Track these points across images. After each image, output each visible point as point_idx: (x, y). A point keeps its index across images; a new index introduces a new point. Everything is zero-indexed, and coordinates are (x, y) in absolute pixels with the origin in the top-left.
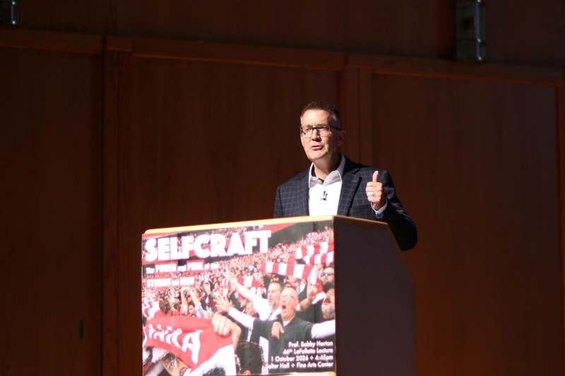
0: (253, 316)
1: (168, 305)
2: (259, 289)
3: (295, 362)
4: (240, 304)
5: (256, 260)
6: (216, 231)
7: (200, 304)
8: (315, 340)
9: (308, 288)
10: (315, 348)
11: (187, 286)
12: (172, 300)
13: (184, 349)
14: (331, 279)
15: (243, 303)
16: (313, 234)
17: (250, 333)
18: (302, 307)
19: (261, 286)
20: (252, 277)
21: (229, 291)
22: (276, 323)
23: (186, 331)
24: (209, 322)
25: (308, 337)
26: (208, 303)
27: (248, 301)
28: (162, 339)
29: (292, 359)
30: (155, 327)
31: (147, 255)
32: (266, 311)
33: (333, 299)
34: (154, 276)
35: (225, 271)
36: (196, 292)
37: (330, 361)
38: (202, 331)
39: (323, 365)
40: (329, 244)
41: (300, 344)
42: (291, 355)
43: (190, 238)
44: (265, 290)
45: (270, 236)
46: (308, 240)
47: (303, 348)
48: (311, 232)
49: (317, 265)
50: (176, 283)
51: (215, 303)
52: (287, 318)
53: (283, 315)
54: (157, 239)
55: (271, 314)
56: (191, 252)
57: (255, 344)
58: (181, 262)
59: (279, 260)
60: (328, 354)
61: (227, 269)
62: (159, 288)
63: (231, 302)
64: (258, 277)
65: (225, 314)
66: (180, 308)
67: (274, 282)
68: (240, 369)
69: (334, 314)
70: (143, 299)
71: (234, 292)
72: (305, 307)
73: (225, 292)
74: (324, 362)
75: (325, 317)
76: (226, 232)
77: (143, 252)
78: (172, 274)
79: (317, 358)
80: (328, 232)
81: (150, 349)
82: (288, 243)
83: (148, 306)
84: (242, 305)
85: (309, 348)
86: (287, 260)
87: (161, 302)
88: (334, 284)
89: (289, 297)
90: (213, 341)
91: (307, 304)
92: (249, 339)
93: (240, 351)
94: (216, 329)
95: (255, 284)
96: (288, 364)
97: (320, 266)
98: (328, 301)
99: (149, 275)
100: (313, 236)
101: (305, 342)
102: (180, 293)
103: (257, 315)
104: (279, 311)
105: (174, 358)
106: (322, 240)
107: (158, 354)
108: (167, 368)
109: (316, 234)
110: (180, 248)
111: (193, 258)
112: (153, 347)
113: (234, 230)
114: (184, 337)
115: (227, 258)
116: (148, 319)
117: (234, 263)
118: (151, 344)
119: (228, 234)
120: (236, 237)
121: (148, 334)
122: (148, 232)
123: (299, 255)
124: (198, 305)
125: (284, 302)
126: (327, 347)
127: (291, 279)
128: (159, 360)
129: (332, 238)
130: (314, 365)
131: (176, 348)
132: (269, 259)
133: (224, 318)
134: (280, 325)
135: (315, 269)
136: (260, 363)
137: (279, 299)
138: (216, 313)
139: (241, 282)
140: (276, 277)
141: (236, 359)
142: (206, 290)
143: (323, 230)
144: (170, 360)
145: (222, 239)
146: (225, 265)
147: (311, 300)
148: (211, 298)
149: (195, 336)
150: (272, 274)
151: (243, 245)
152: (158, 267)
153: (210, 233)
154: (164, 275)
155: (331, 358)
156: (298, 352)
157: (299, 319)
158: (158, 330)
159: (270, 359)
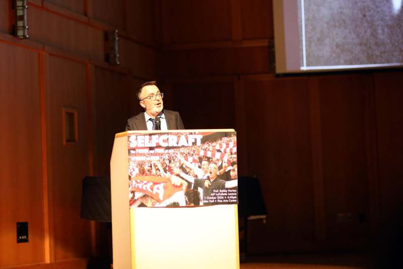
0: (194, 177)
1: (144, 170)
2: (197, 163)
3: (217, 199)
4: (186, 171)
5: (195, 149)
6: (171, 133)
7: (163, 170)
8: (227, 189)
9: (223, 164)
10: (227, 193)
11: (155, 161)
12: (146, 168)
13: (154, 192)
14: (235, 160)
15: (188, 170)
17: (193, 185)
18: (220, 173)
19: (198, 162)
20: (192, 158)
22: (206, 180)
23: (155, 184)
24: (169, 180)
25: (223, 187)
26: (168, 169)
27: (191, 169)
28: (140, 187)
29: (215, 198)
30: (136, 181)
31: (131, 144)
32: (201, 175)
33: (236, 169)
34: (135, 155)
36: (160, 164)
37: (235, 199)
38: (165, 184)
39: (231, 201)
40: (234, 143)
41: (219, 191)
42: (215, 196)
43: (157, 136)
44: (200, 164)
45: (202, 137)
46: (223, 141)
47: (221, 193)
48: (224, 137)
49: (227, 153)
50: (148, 159)
51: (172, 170)
52: (212, 178)
53: (210, 176)
54: (137, 136)
55: (204, 176)
56: (157, 144)
57: (196, 190)
58: (151, 148)
59: (207, 150)
60: (234, 196)
61: (178, 153)
62: (138, 161)
64: (196, 158)
65: (178, 175)
66: (151, 172)
67: (205, 160)
68: (188, 203)
69: (237, 177)
70: (129, 167)
71: (183, 165)
72: (222, 173)
73: (178, 164)
74: (232, 199)
75: (232, 178)
77: (129, 142)
78: (146, 154)
79: (228, 197)
80: (233, 137)
81: (133, 192)
82: (212, 142)
83: (132, 170)
84: (187, 171)
85: (224, 193)
86: (211, 150)
87: (139, 168)
88: (237, 162)
89: (213, 168)
90: (171, 189)
92: (192, 188)
93: (187, 194)
94: (173, 183)
95: (194, 161)
97: (229, 153)
98: (234, 170)
99: (132, 154)
100: (225, 139)
101: (222, 190)
102: (151, 164)
103: (196, 176)
104: (208, 174)
105: (148, 197)
106: (230, 141)
107: (138, 195)
108: (144, 203)
109: (227, 138)
110: (150, 141)
111: (159, 147)
112: (135, 191)
113: (182, 134)
114: (154, 186)
115: (178, 147)
117: (182, 150)
118: (133, 190)
119: (178, 135)
120: (183, 138)
121: (132, 185)
123: (218, 147)
125: (211, 170)
126: (233, 192)
127: (214, 159)
128: (139, 198)
129: (236, 140)
130: (227, 201)
131: (149, 192)
132: (202, 149)
133: (178, 178)
134: (209, 181)
135: (227, 155)
136: (199, 200)
137: (208, 169)
138: (173, 175)
139: (187, 160)
142: (166, 163)
143: (230, 136)
144: (146, 198)
145: (175, 138)
146: (177, 151)
147: (225, 170)
148: (170, 167)
150: (204, 156)
151: (187, 141)
152: (137, 151)
153: (168, 135)
154: (141, 155)
155: (236, 197)
156: (218, 195)
157: (219, 179)
158: (138, 183)
159: (204, 198)
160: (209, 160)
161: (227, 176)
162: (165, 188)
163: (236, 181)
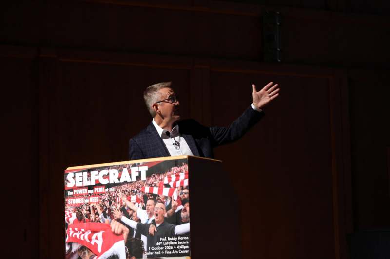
1: (82, 215)
2: (140, 204)
3: (164, 250)
4: (128, 213)
5: (139, 185)
8: (177, 236)
9: (172, 202)
10: (177, 241)
11: (94, 203)
12: (85, 212)
13: (92, 243)
14: (186, 196)
15: (130, 212)
16: (175, 168)
17: (135, 232)
18: (168, 215)
19: (142, 202)
20: (136, 196)
21: (121, 205)
22: (151, 225)
23: (94, 232)
24: (109, 226)
25: (172, 234)
26: (108, 213)
27: (134, 211)
28: (78, 237)
29: (162, 248)
30: (73, 230)
31: (68, 183)
33: (188, 209)
34: (72, 197)
35: (118, 192)
36: (99, 206)
37: (186, 249)
38: (104, 232)
39: (182, 252)
40: (185, 174)
41: (167, 239)
42: (162, 246)
43: (96, 172)
44: (144, 204)
45: (147, 169)
46: (172, 172)
47: (169, 241)
48: (174, 167)
49: (178, 187)
50: (87, 201)
52: (158, 222)
53: (156, 220)
54: (74, 173)
55: (148, 219)
56: (97, 181)
57: (138, 239)
58: (90, 187)
59: (153, 185)
60: (185, 245)
61: (120, 191)
62: (75, 204)
63: (122, 213)
64: (140, 196)
65: (119, 220)
66: (90, 217)
67: (150, 199)
68: (129, 255)
69: (189, 219)
70: (66, 212)
71: (124, 206)
72: (170, 215)
73: (119, 206)
74: (183, 250)
75: (183, 221)
76: (119, 168)
77: (66, 182)
78: (84, 195)
79: (178, 247)
80: (185, 166)
81: (70, 244)
82: (159, 174)
83: (69, 216)
85: (173, 241)
86: (158, 185)
87: (77, 213)
88: (189, 199)
90: (111, 238)
91: (171, 213)
92: (134, 236)
93: (128, 244)
94: (113, 230)
95: (138, 200)
96: (160, 251)
97: (179, 188)
98: (185, 210)
99: (69, 196)
100: (175, 169)
101: (170, 237)
102: (89, 207)
103: (139, 220)
104: (153, 217)
105: (86, 249)
106: (181, 171)
107: (75, 247)
108: (81, 256)
109: (177, 168)
110: (89, 178)
111: (98, 184)
112: (73, 242)
113: (124, 166)
114: (92, 235)
115: (120, 184)
116: (69, 224)
117: (124, 187)
118: (71, 241)
120: (125, 170)
121: (69, 235)
122: (69, 168)
123: (166, 181)
124: (101, 215)
125: (157, 211)
126: (185, 240)
127: (161, 197)
128: (76, 251)
129: (187, 170)
130: (177, 252)
131: (87, 243)
132: (147, 184)
133: (118, 222)
134: (154, 227)
135: (176, 190)
136: (141, 251)
137: (154, 209)
138: (113, 220)
140: (151, 196)
141: (126, 249)
142: (107, 205)
143: (181, 165)
144: (83, 250)
145: (116, 172)
146: (119, 189)
147: (174, 210)
148: (110, 210)
149: (100, 235)
150: (149, 194)
151: (130, 175)
152: (75, 191)
153: (109, 169)
154: (79, 196)
155: (187, 247)
156: (166, 244)
157: (167, 223)
158: (75, 232)
159: (148, 248)
160: (155, 198)
161: (177, 219)
162: (104, 236)
163: (188, 224)
